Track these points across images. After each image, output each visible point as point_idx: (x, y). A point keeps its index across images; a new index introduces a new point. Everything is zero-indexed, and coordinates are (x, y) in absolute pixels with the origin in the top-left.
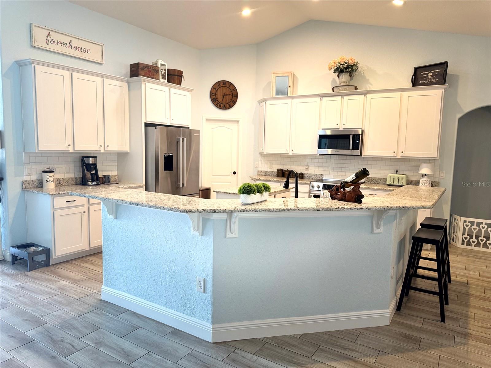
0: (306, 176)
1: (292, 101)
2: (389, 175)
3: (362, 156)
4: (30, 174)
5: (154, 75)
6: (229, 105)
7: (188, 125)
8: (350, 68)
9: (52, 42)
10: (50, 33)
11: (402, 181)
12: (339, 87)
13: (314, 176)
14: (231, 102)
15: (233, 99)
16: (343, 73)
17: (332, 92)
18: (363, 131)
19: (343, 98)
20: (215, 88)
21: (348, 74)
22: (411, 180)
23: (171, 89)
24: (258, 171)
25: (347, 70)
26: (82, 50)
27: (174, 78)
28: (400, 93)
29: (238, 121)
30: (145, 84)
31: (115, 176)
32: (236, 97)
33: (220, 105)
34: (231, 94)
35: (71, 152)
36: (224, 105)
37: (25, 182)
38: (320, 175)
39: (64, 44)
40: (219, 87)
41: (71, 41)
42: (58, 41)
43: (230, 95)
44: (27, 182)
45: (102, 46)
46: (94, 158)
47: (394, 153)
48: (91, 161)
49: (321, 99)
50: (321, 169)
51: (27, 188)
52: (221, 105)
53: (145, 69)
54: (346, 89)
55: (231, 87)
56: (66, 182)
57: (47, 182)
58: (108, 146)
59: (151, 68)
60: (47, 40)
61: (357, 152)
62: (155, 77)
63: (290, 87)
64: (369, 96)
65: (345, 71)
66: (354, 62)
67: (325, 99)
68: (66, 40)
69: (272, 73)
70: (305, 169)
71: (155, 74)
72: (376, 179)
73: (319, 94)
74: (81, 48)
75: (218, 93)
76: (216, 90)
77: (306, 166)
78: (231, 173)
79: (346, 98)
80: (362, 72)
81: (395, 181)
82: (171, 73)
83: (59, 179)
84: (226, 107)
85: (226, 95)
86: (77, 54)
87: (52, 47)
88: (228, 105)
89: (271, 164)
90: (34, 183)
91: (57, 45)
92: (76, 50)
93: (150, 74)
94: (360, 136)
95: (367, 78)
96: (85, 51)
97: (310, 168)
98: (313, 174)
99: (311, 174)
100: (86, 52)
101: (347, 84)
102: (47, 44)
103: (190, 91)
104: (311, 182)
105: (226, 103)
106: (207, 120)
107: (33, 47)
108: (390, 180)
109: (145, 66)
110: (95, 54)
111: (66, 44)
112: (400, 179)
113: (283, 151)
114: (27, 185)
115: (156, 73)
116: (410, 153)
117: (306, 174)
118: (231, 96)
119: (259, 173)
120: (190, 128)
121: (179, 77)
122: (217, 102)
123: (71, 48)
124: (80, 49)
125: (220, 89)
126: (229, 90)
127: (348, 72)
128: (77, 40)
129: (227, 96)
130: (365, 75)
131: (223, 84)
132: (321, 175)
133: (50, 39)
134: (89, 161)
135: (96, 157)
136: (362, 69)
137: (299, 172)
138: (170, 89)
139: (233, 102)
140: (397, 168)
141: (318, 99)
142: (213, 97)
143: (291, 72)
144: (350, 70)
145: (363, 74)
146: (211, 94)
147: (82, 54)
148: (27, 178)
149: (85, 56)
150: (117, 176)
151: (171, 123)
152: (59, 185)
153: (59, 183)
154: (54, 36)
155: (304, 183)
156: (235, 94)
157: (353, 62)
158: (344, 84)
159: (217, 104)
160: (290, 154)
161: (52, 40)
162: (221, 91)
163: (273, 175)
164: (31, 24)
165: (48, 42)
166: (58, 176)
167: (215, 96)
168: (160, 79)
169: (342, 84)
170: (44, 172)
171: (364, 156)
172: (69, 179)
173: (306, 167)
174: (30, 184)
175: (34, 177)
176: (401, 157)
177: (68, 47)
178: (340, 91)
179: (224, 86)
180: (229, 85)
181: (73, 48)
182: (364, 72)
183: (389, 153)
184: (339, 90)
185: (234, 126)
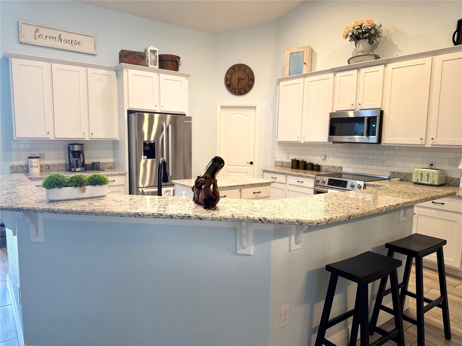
0: (323, 169)
1: (305, 79)
2: (416, 169)
3: (382, 144)
4: (18, 160)
5: (139, 61)
6: (245, 90)
7: (184, 112)
8: (367, 32)
9: (40, 37)
10: (38, 29)
11: (433, 178)
12: (354, 58)
13: (332, 168)
14: (247, 87)
15: (249, 83)
16: (360, 40)
17: (348, 65)
18: (382, 113)
19: (359, 72)
20: (229, 73)
21: (367, 40)
22: (451, 177)
23: (161, 75)
24: (276, 161)
25: (364, 36)
26: (73, 42)
27: (167, 63)
28: (431, 57)
29: (255, 108)
30: (128, 71)
31: (110, 163)
32: (253, 81)
33: (235, 91)
34: (247, 78)
35: (51, 139)
36: (239, 90)
37: (13, 167)
38: (338, 167)
39: (53, 38)
40: (234, 71)
41: (60, 35)
42: (46, 36)
43: (245, 79)
44: (15, 166)
45: (94, 37)
46: (79, 146)
47: (421, 141)
48: (76, 148)
49: (335, 74)
50: (340, 160)
51: (15, 172)
52: (237, 91)
53: (129, 56)
54: (363, 60)
55: (247, 71)
56: (55, 168)
57: (31, 167)
58: (92, 134)
59: (136, 54)
60: (35, 35)
61: (373, 139)
62: (141, 63)
63: (305, 63)
64: (390, 66)
65: (361, 37)
66: (372, 24)
67: (339, 75)
68: (56, 34)
69: (287, 50)
70: (322, 160)
71: (141, 60)
72: (404, 175)
73: (331, 69)
74: (72, 41)
75: (233, 78)
76: (231, 74)
77: (323, 156)
78: (247, 163)
79: (363, 71)
80: (389, 37)
81: (423, 178)
82: (164, 58)
83: (48, 165)
84: (241, 93)
85: (242, 79)
86: (68, 46)
87: (39, 42)
88: (243, 90)
89: (289, 153)
90: (22, 168)
91: (46, 39)
92: (66, 43)
93: (136, 61)
94: (376, 118)
95: (395, 43)
96: (75, 44)
97: (328, 158)
98: (331, 166)
99: (328, 166)
100: (78, 44)
101: (366, 53)
102: (35, 39)
103: (187, 76)
104: (316, 175)
105: (242, 88)
106: (222, 107)
107: (21, 43)
108: (417, 176)
109: (129, 53)
110: (87, 46)
111: (56, 38)
112: (430, 175)
113: (294, 139)
114: (15, 169)
115: (143, 59)
116: (443, 140)
117: (323, 166)
118: (247, 80)
119: (276, 164)
120: (187, 115)
121: (173, 62)
122: (232, 88)
123: (61, 41)
124: (70, 41)
125: (235, 74)
126: (245, 74)
127: (366, 38)
128: (68, 33)
129: (243, 81)
130: (392, 39)
131: (239, 68)
132: (340, 167)
133: (38, 34)
134: (73, 148)
135: (82, 144)
136: (388, 32)
137: (315, 163)
138: (159, 75)
139: (249, 87)
140: (432, 161)
141: (331, 75)
142: (228, 83)
143: (306, 47)
144: (367, 35)
145: (389, 39)
146: (226, 79)
147: (73, 46)
148: (16, 163)
149: (76, 48)
150: (112, 164)
151: (161, 110)
152: (48, 170)
153: (49, 169)
154: (42, 31)
155: (309, 176)
156: (251, 78)
157: (370, 24)
158: (361, 54)
159: (232, 90)
160: (302, 142)
161: (40, 35)
162: (237, 75)
163: (289, 166)
164: (18, 22)
165: (36, 37)
166: (46, 162)
167: (230, 82)
168: (149, 65)
169: (359, 54)
170: (30, 158)
171: (384, 144)
172: (59, 165)
173: (323, 158)
174: (18, 169)
175: (23, 163)
176: (432, 145)
177: (57, 41)
178: (356, 63)
179: (239, 69)
180: (245, 69)
181: (62, 41)
182: (391, 36)
183: (415, 141)
184: (354, 62)
185: (251, 112)
